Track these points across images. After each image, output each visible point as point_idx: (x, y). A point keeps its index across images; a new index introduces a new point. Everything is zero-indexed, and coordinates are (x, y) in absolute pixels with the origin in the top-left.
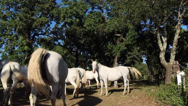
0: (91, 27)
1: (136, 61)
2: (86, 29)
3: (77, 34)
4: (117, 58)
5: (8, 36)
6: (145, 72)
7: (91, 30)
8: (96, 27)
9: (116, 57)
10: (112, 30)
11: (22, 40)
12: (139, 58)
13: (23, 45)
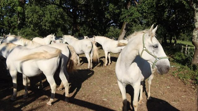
13: (15, 5)
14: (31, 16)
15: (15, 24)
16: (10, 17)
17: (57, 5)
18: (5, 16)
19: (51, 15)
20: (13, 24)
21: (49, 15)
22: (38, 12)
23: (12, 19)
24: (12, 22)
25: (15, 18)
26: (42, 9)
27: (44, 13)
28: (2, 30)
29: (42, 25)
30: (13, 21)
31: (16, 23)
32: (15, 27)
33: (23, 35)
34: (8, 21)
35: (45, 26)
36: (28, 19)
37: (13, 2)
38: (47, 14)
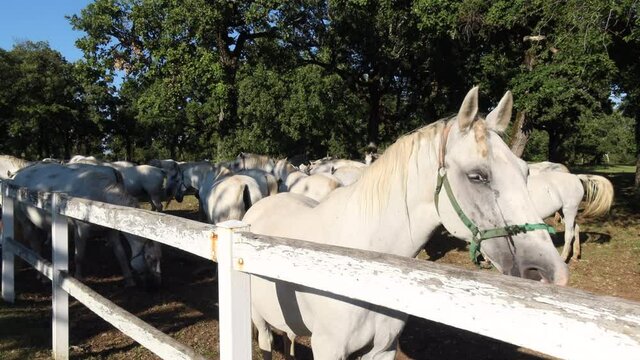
0: (436, 14)
1: (582, 107)
2: (421, 22)
3: (378, 25)
4: (523, 118)
5: (167, 48)
6: (614, 143)
7: (437, 24)
8: (453, 12)
9: (521, 115)
10: (512, 22)
11: (211, 61)
12: (597, 99)
13: (212, 77)
14: (253, 100)
15: (213, 122)
16: (202, 100)
17: (322, 65)
18: (188, 99)
19: (308, 92)
20: (209, 120)
21: (301, 94)
22: (273, 85)
23: (207, 106)
24: (206, 116)
25: (212, 105)
26: (283, 78)
27: (289, 90)
28: (180, 138)
29: (279, 124)
30: (209, 112)
31: (215, 119)
32: (214, 130)
33: (230, 154)
34: (196, 113)
35: (288, 124)
36: (246, 105)
37: (208, 71)
38: (296, 92)
